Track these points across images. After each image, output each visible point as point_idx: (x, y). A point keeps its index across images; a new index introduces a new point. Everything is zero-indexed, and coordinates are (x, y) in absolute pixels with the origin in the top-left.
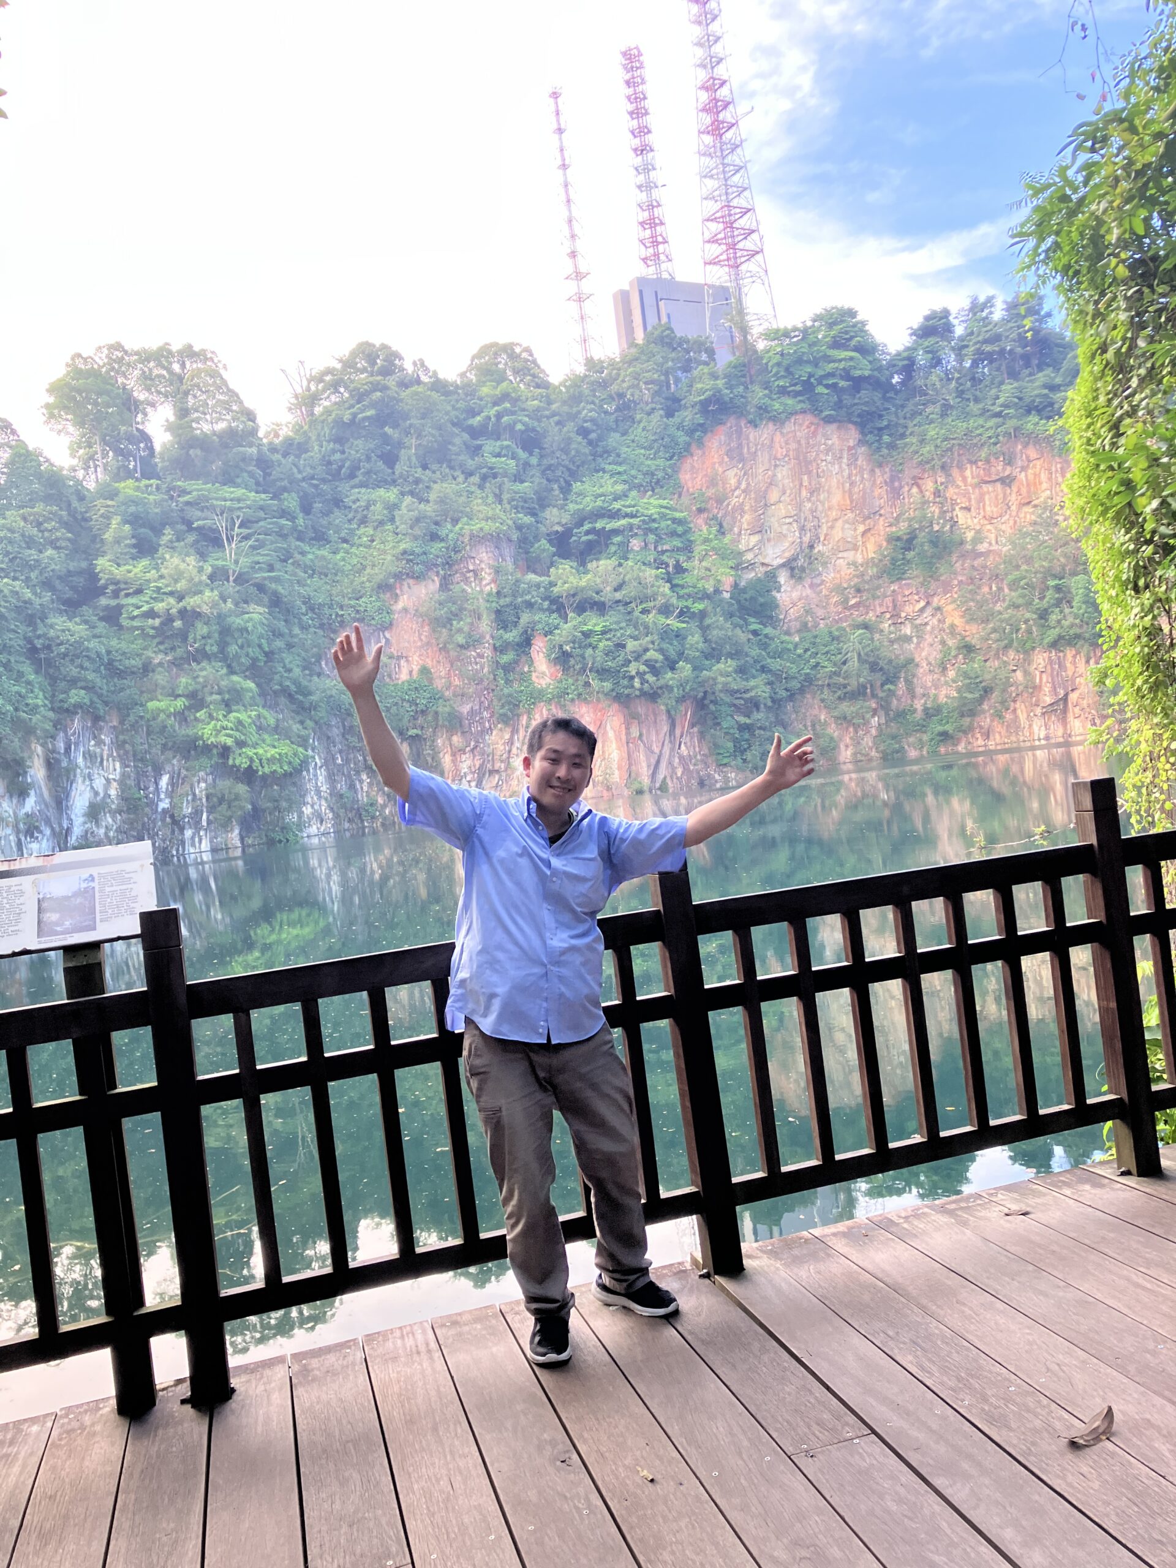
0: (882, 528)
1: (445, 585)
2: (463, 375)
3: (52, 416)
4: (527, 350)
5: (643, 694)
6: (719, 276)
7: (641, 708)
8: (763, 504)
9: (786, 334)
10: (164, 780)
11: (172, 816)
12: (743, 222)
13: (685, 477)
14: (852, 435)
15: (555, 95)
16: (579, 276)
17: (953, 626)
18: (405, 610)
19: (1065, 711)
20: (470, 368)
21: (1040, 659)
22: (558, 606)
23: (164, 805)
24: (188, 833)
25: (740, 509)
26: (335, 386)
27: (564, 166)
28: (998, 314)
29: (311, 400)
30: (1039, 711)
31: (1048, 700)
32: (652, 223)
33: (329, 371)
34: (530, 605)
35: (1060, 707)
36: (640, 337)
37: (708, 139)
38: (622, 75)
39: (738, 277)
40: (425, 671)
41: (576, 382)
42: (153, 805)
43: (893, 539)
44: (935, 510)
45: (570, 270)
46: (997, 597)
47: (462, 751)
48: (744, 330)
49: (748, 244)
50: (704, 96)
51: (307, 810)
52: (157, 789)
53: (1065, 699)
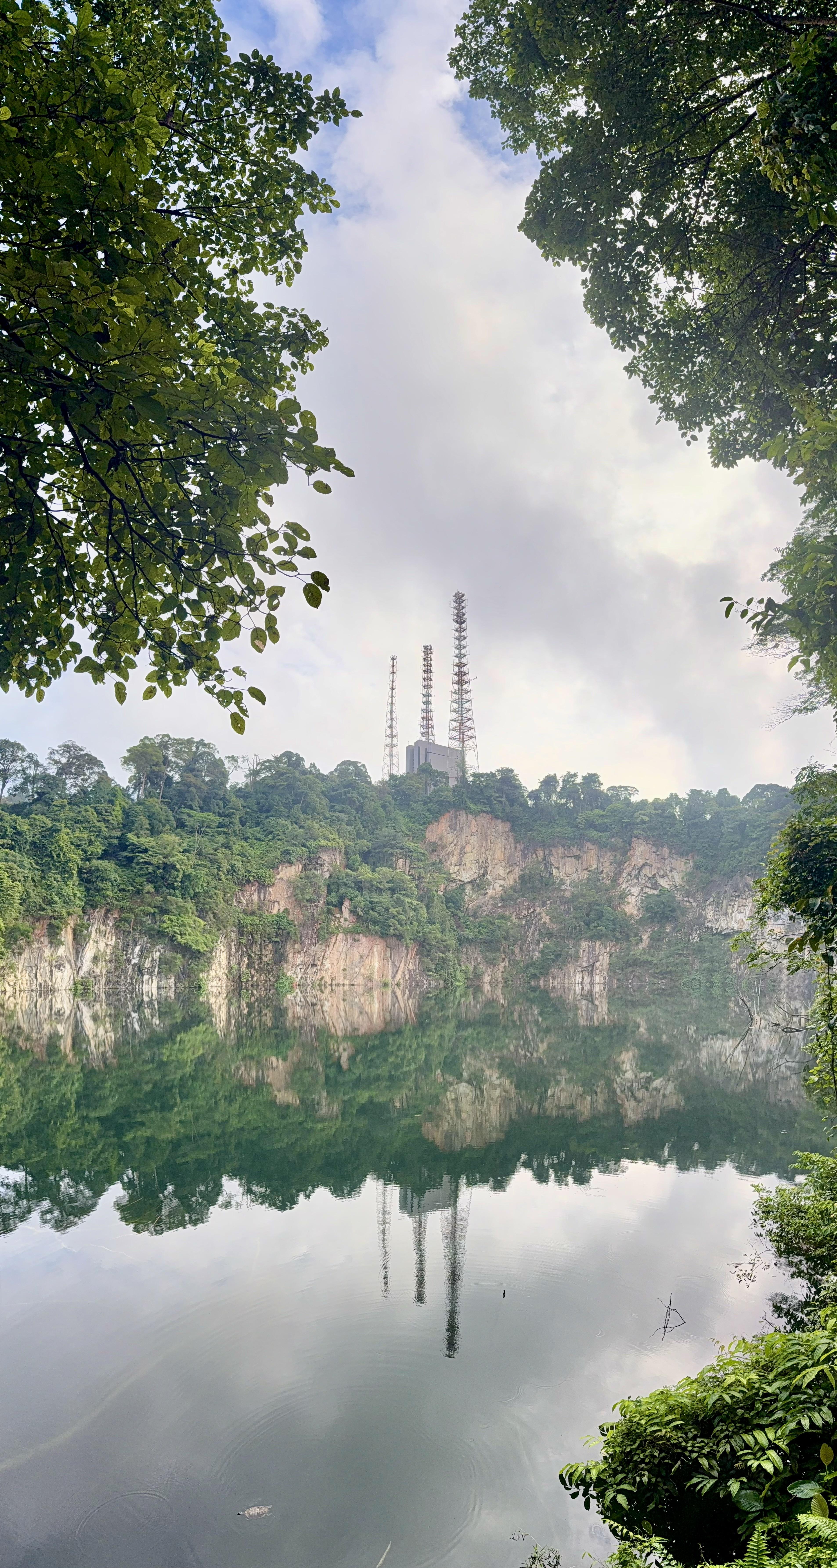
0: (517, 872)
1: (305, 868)
2: (331, 773)
3: (125, 762)
4: (364, 766)
5: (395, 935)
6: (455, 744)
7: (393, 942)
8: (462, 852)
9: (482, 775)
10: (138, 948)
11: (139, 968)
12: (468, 724)
13: (428, 834)
14: (507, 827)
15: (393, 659)
16: (392, 736)
17: (545, 923)
18: (281, 879)
19: (592, 971)
20: (336, 770)
21: (584, 944)
22: (359, 886)
23: (135, 961)
24: (146, 977)
25: (452, 853)
26: (269, 769)
27: (392, 689)
28: (579, 780)
29: (256, 773)
30: (579, 969)
31: (585, 964)
32: (427, 719)
33: (268, 761)
34: (345, 884)
35: (590, 970)
36: (416, 767)
37: (456, 687)
38: (422, 655)
39: (463, 747)
40: (286, 911)
41: (384, 782)
42: (129, 961)
43: (521, 877)
44: (542, 867)
45: (388, 732)
46: (568, 912)
47: (299, 952)
48: (464, 771)
49: (469, 733)
50: (456, 669)
51: (212, 973)
52: (133, 952)
53: (593, 965)
